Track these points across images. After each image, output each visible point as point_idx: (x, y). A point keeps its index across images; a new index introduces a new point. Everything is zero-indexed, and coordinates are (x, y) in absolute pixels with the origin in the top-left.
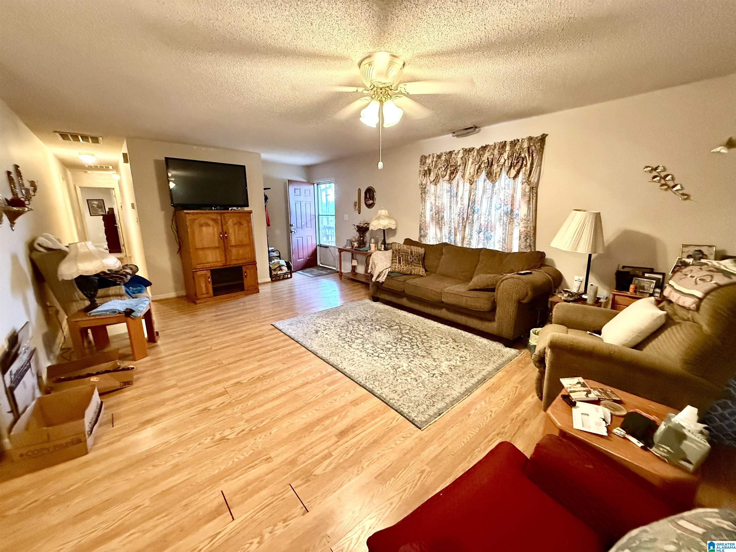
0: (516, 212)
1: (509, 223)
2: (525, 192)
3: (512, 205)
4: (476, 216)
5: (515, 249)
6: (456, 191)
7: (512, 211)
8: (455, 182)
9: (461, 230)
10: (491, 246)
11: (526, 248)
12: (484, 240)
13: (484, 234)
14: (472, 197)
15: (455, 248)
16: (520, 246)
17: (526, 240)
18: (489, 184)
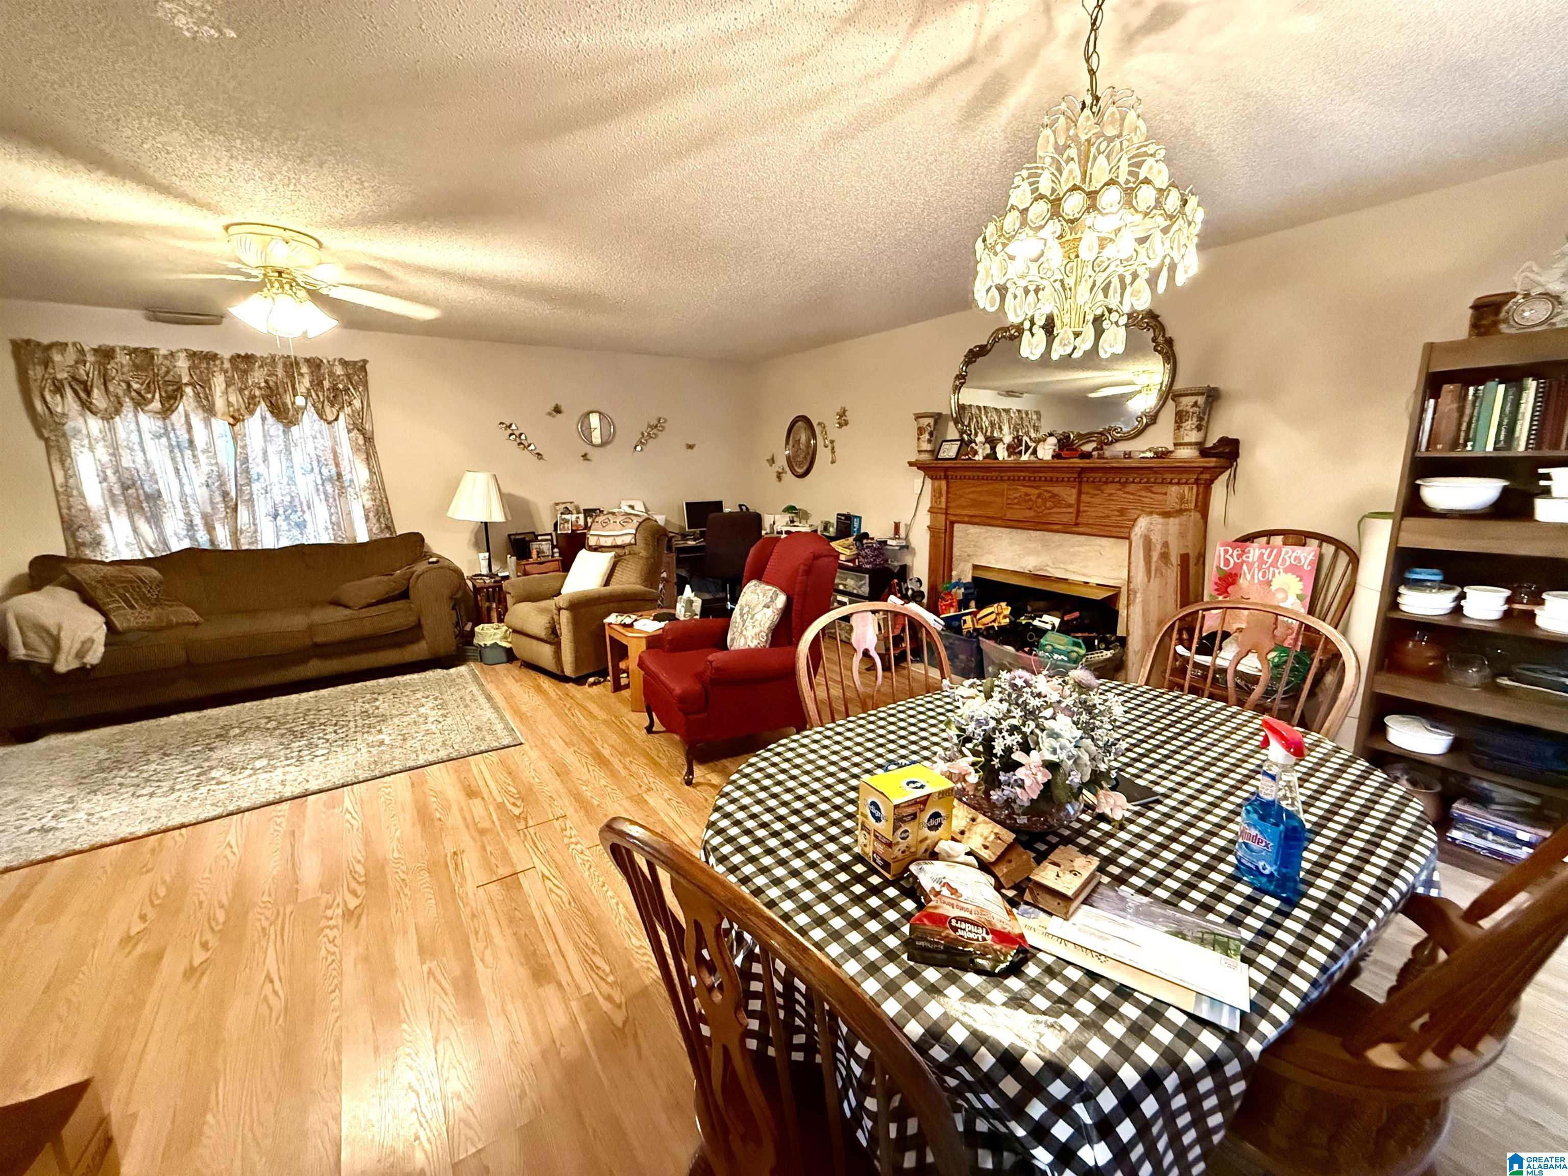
0: (347, 477)
1: (340, 496)
2: (357, 444)
3: (337, 465)
4: (256, 486)
5: (363, 537)
6: (186, 436)
7: (339, 475)
8: (177, 418)
9: (226, 517)
10: (310, 539)
11: (382, 531)
12: (289, 530)
13: (287, 518)
14: (239, 450)
15: (215, 554)
16: (370, 531)
17: (378, 520)
18: (275, 428)
